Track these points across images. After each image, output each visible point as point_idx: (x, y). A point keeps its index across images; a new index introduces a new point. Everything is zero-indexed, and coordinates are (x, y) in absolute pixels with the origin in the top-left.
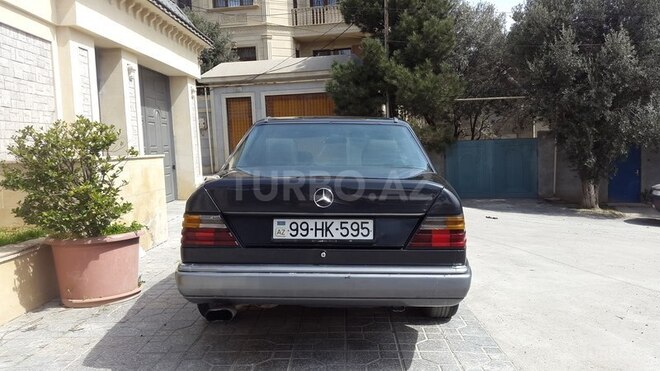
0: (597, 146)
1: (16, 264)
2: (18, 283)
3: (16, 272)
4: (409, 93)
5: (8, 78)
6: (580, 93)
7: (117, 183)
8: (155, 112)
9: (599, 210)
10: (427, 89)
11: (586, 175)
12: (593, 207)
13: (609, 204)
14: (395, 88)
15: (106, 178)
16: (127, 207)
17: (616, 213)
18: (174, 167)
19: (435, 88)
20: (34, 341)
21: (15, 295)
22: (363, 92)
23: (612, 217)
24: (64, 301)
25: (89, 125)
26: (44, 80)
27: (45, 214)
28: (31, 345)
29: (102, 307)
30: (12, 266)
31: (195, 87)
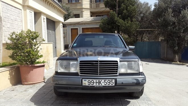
0: (178, 44)
1: (9, 71)
2: (10, 77)
3: (9, 74)
4: (123, 28)
5: (9, 20)
6: (173, 28)
7: (39, 49)
8: (51, 31)
9: (179, 63)
10: (129, 26)
11: (175, 52)
12: (177, 62)
13: (182, 61)
14: (119, 26)
17: (184, 63)
18: (56, 47)
19: (131, 26)
20: (13, 94)
21: (9, 80)
22: (110, 27)
23: (183, 65)
24: (23, 83)
26: (19, 21)
27: (18, 57)
28: (12, 95)
29: (33, 85)
31: (62, 25)
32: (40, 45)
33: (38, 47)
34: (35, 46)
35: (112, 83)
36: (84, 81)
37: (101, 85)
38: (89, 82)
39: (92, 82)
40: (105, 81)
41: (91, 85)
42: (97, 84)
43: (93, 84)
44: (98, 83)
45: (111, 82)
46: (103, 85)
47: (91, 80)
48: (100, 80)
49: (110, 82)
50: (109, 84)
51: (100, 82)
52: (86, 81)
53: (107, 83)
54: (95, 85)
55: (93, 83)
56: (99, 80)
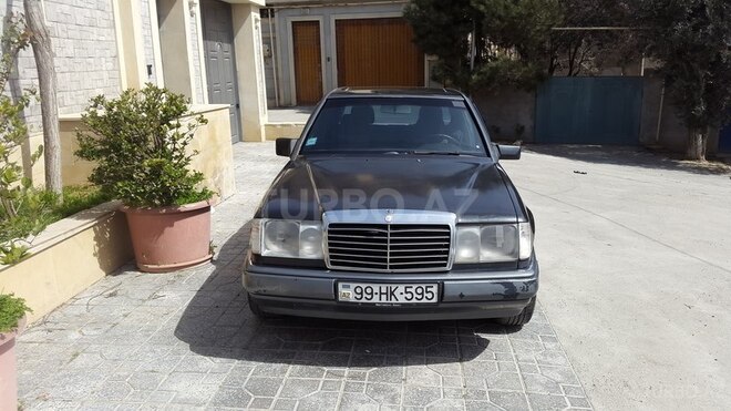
0: (709, 89)
1: (95, 230)
2: (97, 248)
3: (95, 239)
4: (498, 22)
5: (70, 26)
6: (695, 29)
7: (188, 152)
8: (217, 45)
9: (704, 163)
10: (520, 16)
11: (695, 124)
12: (698, 159)
13: (718, 156)
14: (481, 15)
15: (177, 146)
16: (198, 177)
17: (725, 167)
18: (238, 106)
19: (530, 15)
20: (118, 308)
21: (96, 259)
22: (445, 18)
23: (718, 172)
24: (139, 265)
25: (158, 92)
26: (104, 23)
27: (120, 184)
28: (115, 312)
29: (177, 273)
30: (91, 234)
31: (258, 16)
32: (192, 136)
33: (185, 144)
34: (174, 140)
35: (430, 296)
36: (344, 287)
37: (394, 301)
38: (359, 290)
39: (369, 291)
40: (408, 290)
41: (364, 300)
42: (384, 297)
43: (369, 297)
44: (387, 294)
45: (427, 292)
46: (402, 300)
47: (364, 286)
48: (394, 287)
49: (422, 294)
50: (420, 297)
51: (392, 293)
52: (349, 287)
53: (415, 295)
54: (376, 299)
55: (372, 293)
56: (389, 285)
